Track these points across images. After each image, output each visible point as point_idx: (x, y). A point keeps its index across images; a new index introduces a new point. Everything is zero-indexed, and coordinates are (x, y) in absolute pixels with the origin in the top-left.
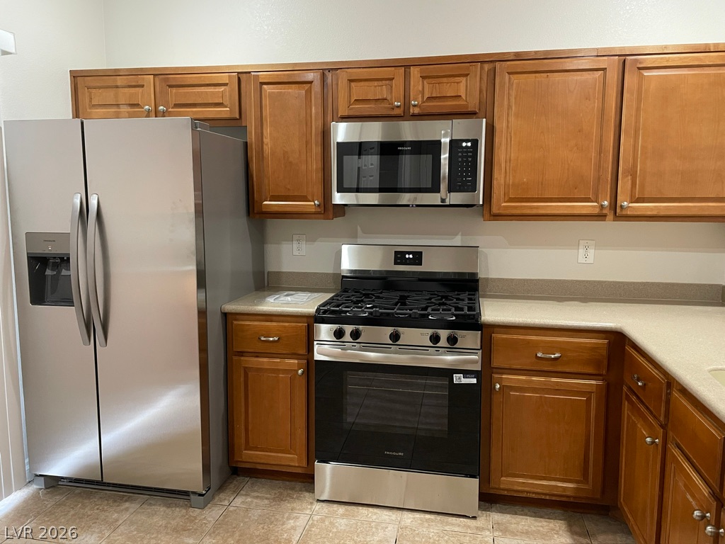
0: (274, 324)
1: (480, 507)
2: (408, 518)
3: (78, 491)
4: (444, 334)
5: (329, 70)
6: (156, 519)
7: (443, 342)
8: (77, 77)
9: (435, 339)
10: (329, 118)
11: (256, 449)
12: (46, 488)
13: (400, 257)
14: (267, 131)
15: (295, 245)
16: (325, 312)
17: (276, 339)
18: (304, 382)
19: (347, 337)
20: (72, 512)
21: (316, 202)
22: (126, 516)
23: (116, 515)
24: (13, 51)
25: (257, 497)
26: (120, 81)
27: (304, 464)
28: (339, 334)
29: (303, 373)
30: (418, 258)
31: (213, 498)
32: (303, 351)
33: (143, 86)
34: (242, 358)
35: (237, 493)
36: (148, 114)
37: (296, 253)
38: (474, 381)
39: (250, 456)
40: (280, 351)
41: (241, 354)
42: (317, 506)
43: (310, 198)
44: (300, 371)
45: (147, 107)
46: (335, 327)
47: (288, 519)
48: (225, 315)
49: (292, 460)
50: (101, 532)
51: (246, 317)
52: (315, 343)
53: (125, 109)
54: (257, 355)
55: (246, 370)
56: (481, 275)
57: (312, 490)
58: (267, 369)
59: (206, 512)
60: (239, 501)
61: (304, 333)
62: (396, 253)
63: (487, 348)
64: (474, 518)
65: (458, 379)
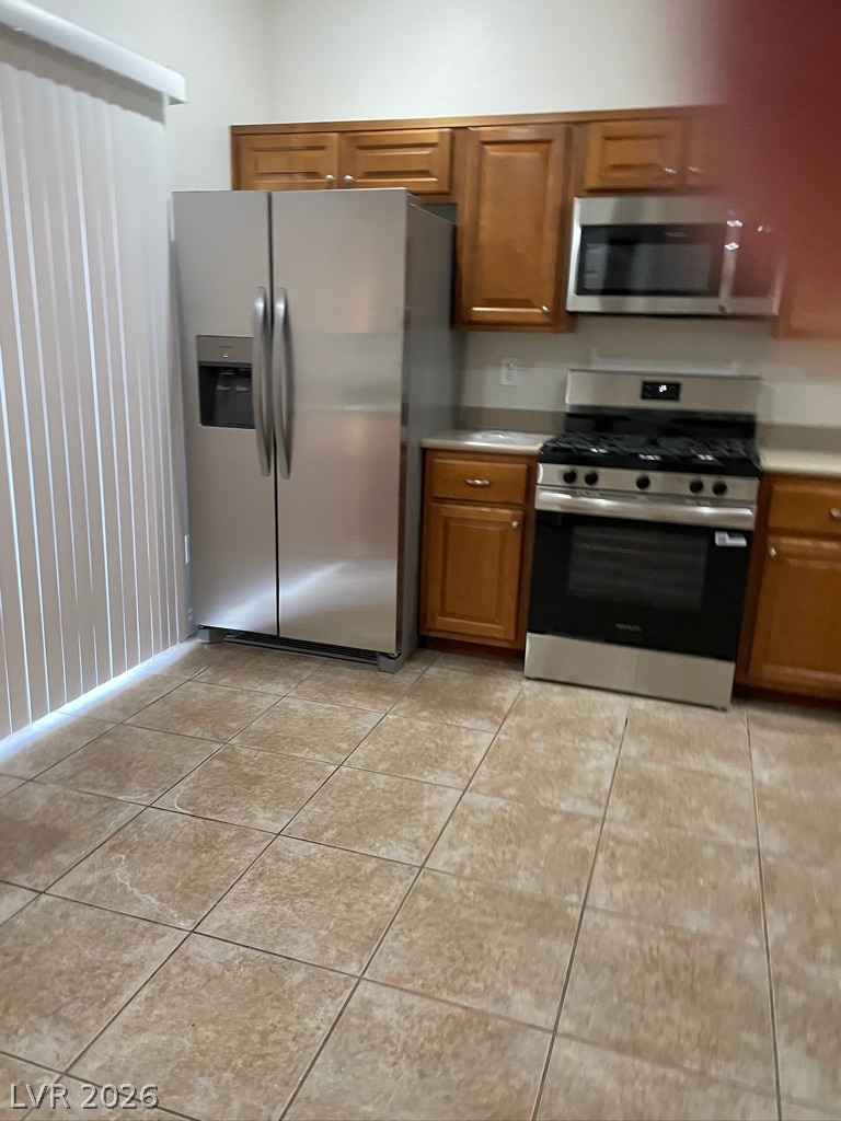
0: (486, 464)
1: (732, 701)
2: (640, 704)
3: (247, 647)
4: (709, 481)
5: (577, 123)
6: (342, 678)
7: (708, 491)
8: (240, 135)
9: (697, 487)
10: (571, 190)
11: (453, 615)
12: (211, 643)
13: (649, 390)
14: (487, 209)
15: (504, 371)
16: (555, 449)
17: (486, 482)
18: (517, 537)
19: (580, 482)
20: (247, 666)
21: (544, 308)
22: (308, 673)
23: (297, 671)
24: (183, 98)
25: (454, 669)
26: (296, 141)
27: (511, 636)
28: (570, 478)
29: (518, 526)
30: (674, 391)
31: (402, 666)
32: (520, 500)
33: (322, 148)
34: (443, 505)
35: (430, 663)
36: (330, 185)
37: (504, 382)
38: (742, 542)
39: (446, 624)
40: (491, 499)
41: (441, 500)
42: (527, 684)
43: (535, 303)
44: (515, 524)
45: (329, 176)
46: (565, 468)
47: (495, 690)
48: (424, 451)
49: (498, 631)
50: (285, 683)
51: (448, 454)
52: (538, 487)
53: (299, 179)
54: (462, 502)
55: (447, 519)
56: (761, 419)
57: (522, 668)
58: (472, 520)
59: (398, 676)
60: (433, 671)
61: (523, 476)
62: (645, 384)
63: (764, 503)
64: (724, 710)
65: (722, 539)
